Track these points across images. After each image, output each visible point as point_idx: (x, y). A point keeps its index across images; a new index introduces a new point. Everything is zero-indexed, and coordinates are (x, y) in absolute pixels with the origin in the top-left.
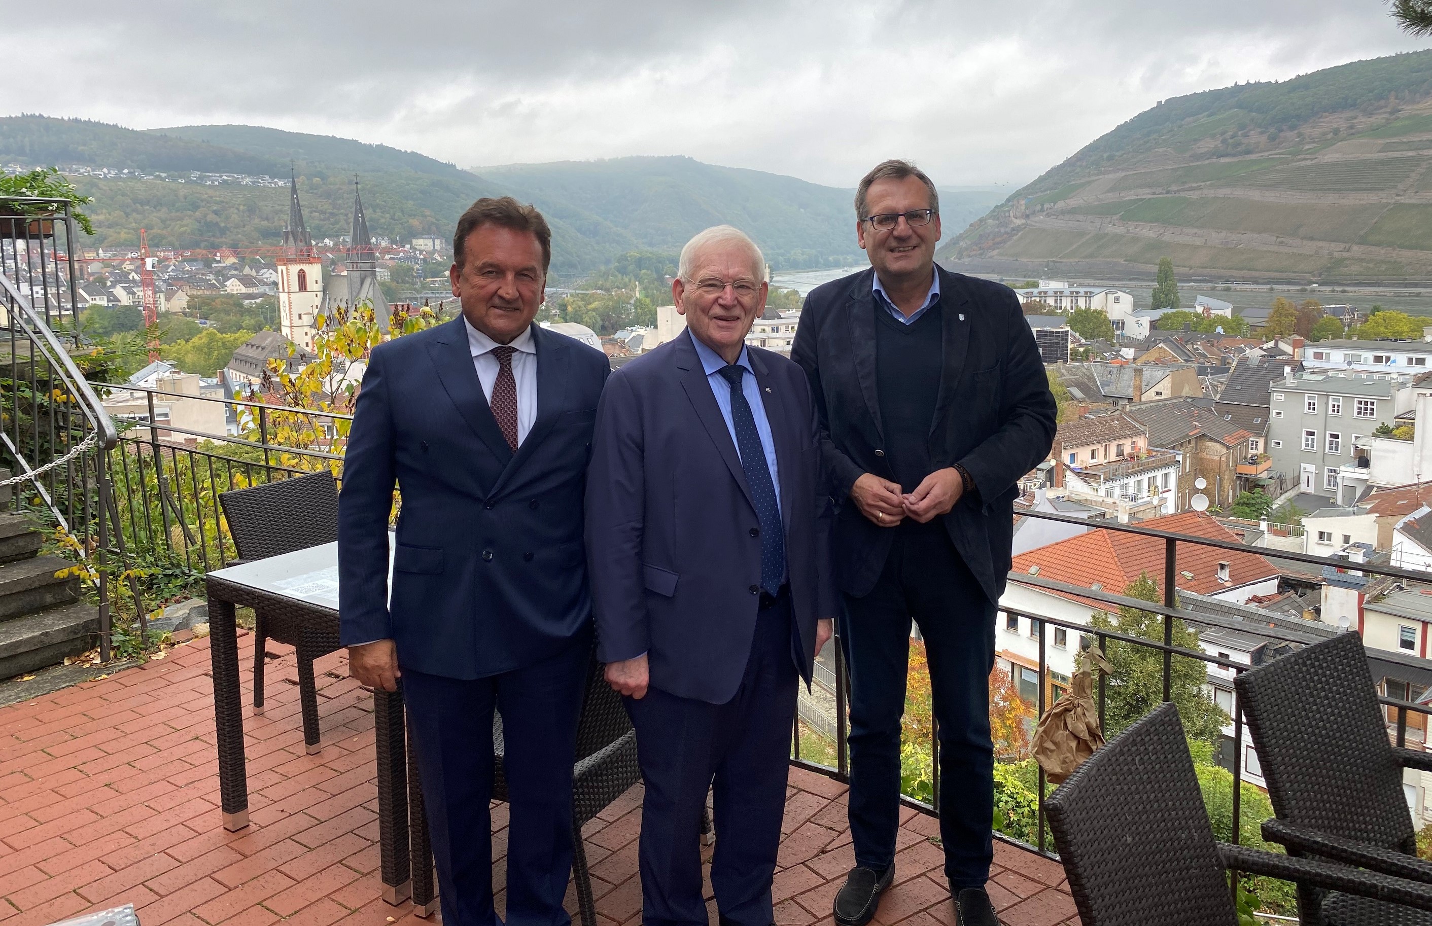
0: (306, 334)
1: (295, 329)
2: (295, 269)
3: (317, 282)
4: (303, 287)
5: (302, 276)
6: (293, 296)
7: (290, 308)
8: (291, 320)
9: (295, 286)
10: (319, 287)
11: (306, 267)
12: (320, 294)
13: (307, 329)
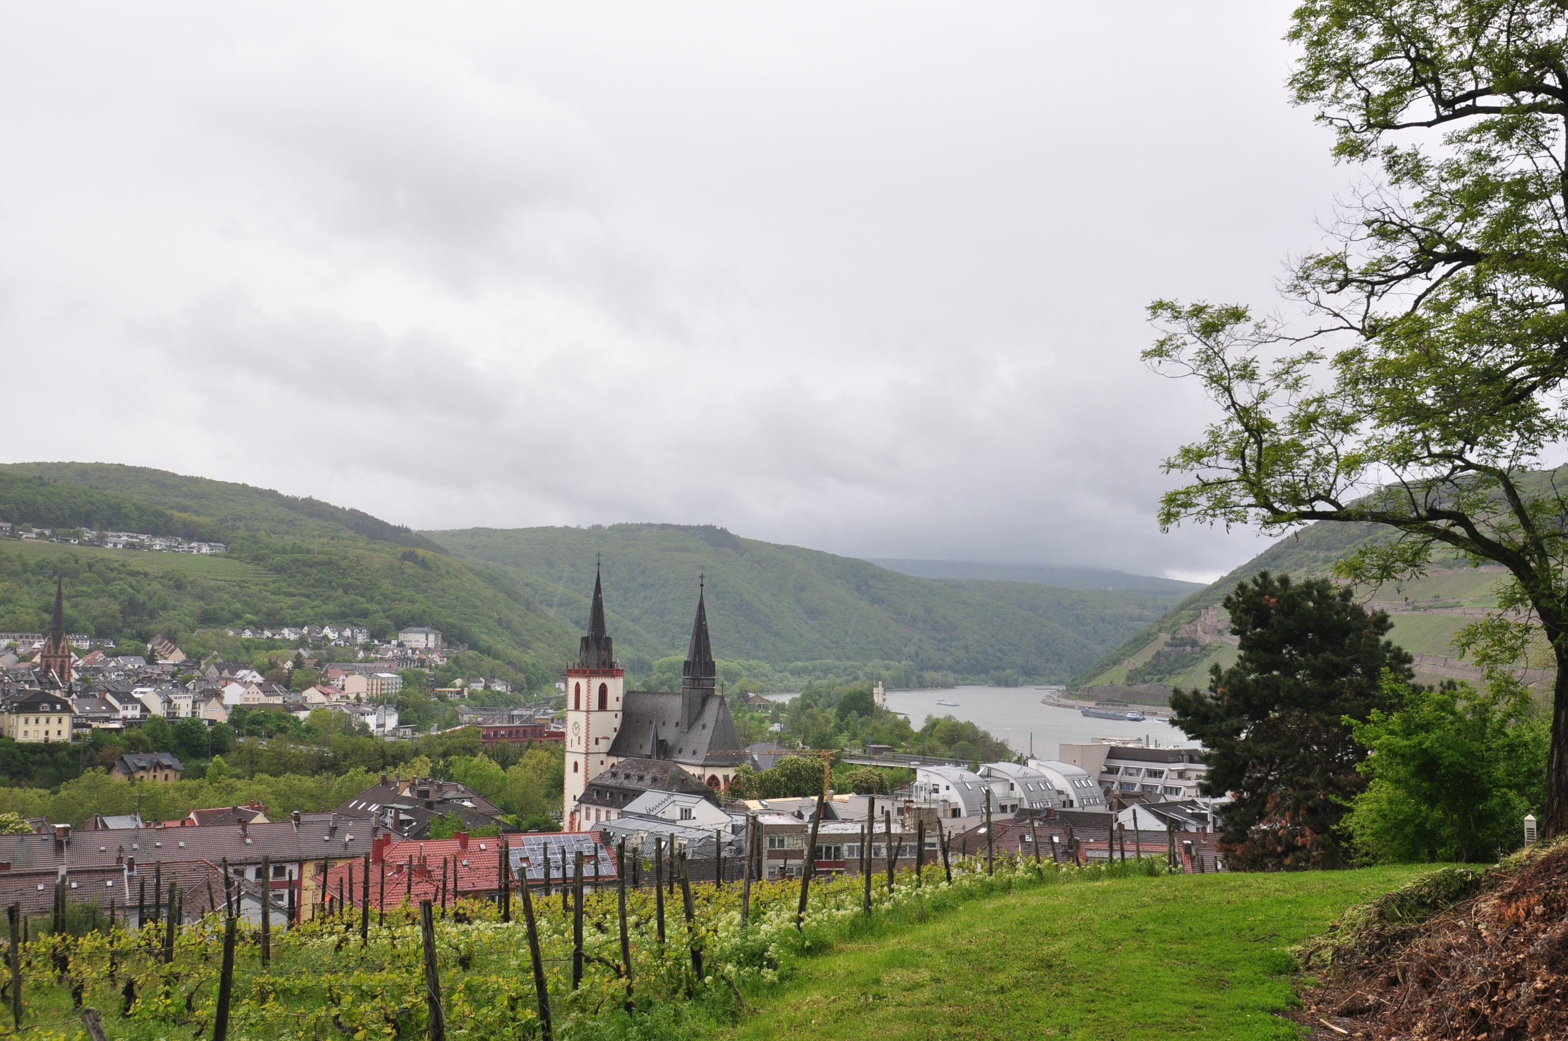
0: (602, 763)
1: (591, 757)
2: (596, 682)
3: (618, 699)
4: (603, 705)
5: (603, 690)
6: (592, 715)
7: (588, 731)
8: (587, 745)
9: (595, 705)
10: (618, 706)
11: (608, 681)
12: (620, 714)
13: (603, 757)
